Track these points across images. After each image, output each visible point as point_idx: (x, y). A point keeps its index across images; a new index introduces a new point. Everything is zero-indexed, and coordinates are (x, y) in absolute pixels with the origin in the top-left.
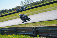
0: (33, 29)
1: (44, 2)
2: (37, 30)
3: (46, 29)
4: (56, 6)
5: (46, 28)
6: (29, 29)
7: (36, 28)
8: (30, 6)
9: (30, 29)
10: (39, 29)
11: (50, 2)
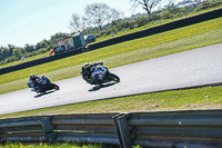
0: (115, 121)
1: (159, 18)
2: (135, 127)
3: (169, 121)
4: (207, 34)
5: (167, 117)
6: (103, 122)
7: (130, 116)
8: (109, 33)
9: (108, 122)
10: (142, 121)
11: (184, 18)
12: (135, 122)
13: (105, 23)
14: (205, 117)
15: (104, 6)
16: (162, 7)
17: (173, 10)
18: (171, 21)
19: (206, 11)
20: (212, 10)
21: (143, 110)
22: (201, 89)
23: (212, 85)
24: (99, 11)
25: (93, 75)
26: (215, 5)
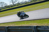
0: (5, 28)
2: (9, 29)
4: (26, 9)
5: (16, 27)
6: (2, 28)
10: (11, 28)
11: (21, 6)
12: (9, 28)
13: (4, 6)
14: (25, 27)
15: (3, 2)
16: (17, 3)
17: (19, 4)
18: (18, 6)
19: (26, 4)
20: (27, 4)
21: (11, 26)
22: (24, 21)
23: (27, 21)
24: (2, 4)
25: (21, 15)
26: (28, 3)
